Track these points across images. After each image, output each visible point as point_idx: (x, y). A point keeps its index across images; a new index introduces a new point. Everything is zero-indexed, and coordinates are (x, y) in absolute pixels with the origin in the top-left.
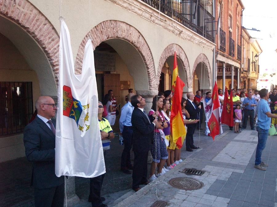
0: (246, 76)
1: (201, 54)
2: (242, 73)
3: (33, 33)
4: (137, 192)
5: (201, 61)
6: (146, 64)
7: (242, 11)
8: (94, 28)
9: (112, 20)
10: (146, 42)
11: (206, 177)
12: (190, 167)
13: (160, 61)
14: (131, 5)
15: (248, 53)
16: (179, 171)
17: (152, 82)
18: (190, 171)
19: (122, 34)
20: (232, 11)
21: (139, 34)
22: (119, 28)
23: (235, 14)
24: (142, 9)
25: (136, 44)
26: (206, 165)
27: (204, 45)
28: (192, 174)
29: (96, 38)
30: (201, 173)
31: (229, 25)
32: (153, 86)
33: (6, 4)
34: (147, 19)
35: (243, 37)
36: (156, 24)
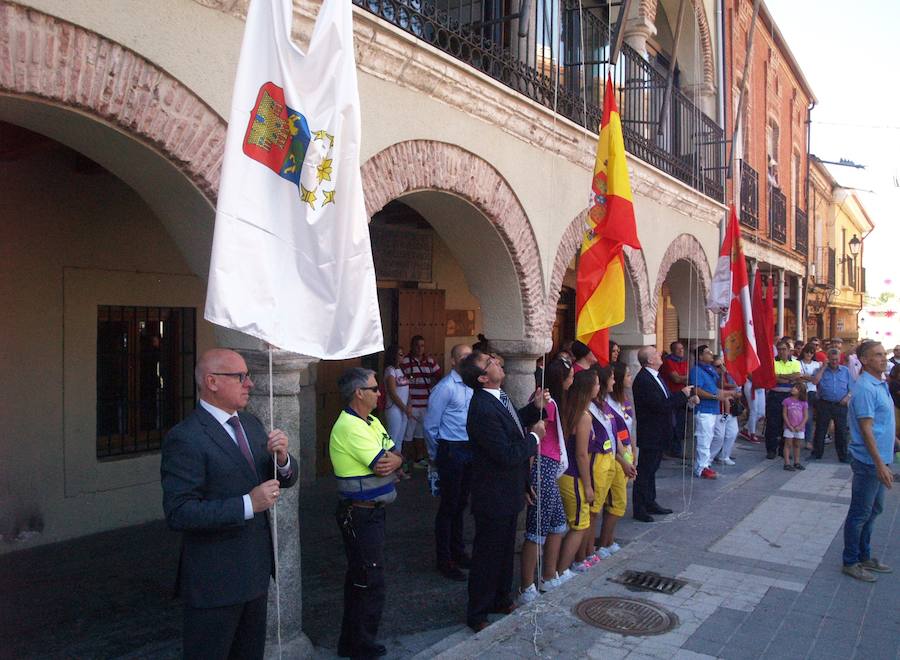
0: (824, 300)
1: (684, 236)
2: (812, 291)
3: (201, 177)
4: (478, 635)
5: (682, 254)
6: (518, 264)
7: (809, 110)
8: (368, 162)
9: (421, 140)
10: (517, 200)
11: (686, 599)
12: (641, 567)
13: (558, 253)
14: (474, 97)
15: (829, 231)
16: (608, 579)
17: (535, 315)
18: (641, 578)
19: (446, 180)
20: (779, 111)
21: (499, 179)
22: (439, 163)
23: (788, 119)
24: (507, 110)
25: (488, 206)
26: (689, 563)
27: (691, 210)
28: (647, 589)
29: (372, 191)
30: (673, 586)
31: (770, 151)
32: (535, 327)
33: (133, 102)
34: (519, 134)
35: (813, 185)
36: (549, 149)
